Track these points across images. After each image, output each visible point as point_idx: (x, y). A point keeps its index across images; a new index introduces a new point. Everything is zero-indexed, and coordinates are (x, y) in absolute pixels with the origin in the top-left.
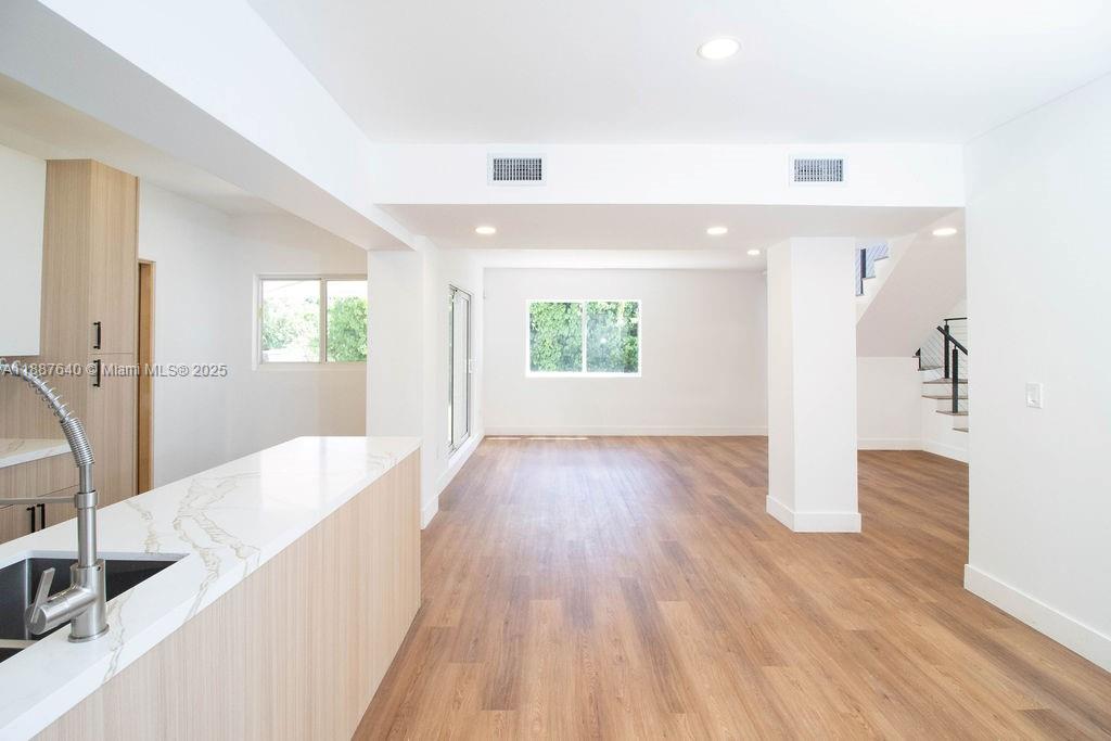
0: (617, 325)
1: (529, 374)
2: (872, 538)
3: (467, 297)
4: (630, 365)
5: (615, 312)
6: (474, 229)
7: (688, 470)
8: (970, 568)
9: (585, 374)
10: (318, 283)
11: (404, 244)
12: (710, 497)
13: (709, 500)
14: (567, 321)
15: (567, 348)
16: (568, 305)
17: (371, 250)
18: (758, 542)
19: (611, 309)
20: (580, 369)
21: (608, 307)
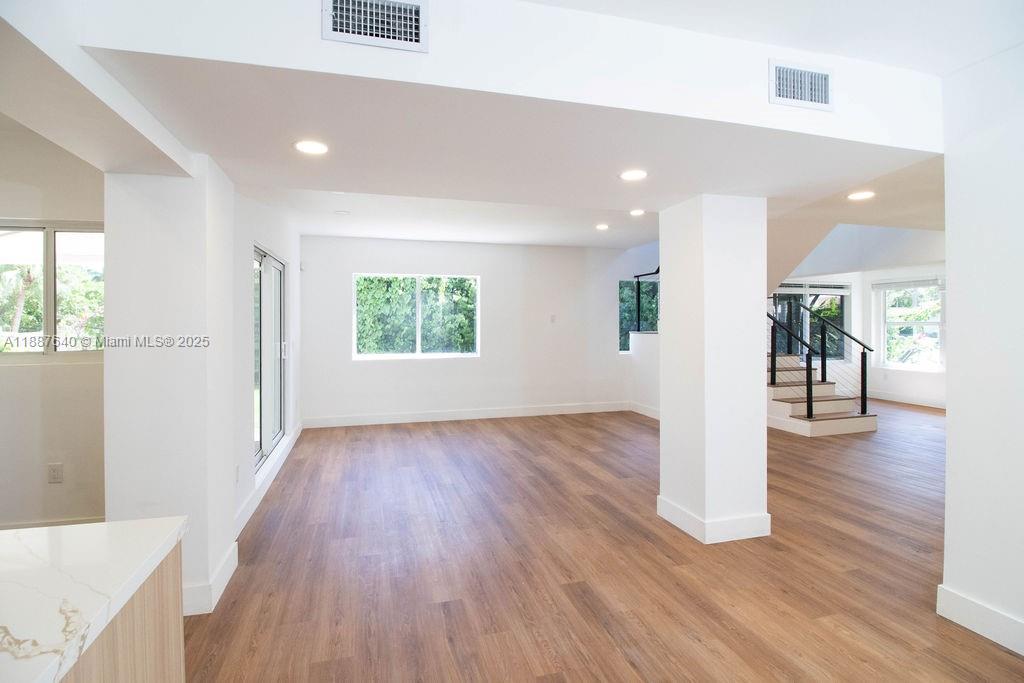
0: (438, 304)
1: (356, 357)
2: (788, 543)
3: (280, 267)
4: (468, 345)
5: (436, 291)
6: (292, 145)
7: (543, 460)
8: (943, 589)
9: (419, 355)
10: (39, 236)
11: (165, 156)
12: (586, 497)
13: (588, 504)
14: (388, 299)
15: (388, 326)
16: (389, 284)
17: (108, 172)
18: (676, 568)
19: (432, 288)
20: (413, 351)
21: (429, 286)
